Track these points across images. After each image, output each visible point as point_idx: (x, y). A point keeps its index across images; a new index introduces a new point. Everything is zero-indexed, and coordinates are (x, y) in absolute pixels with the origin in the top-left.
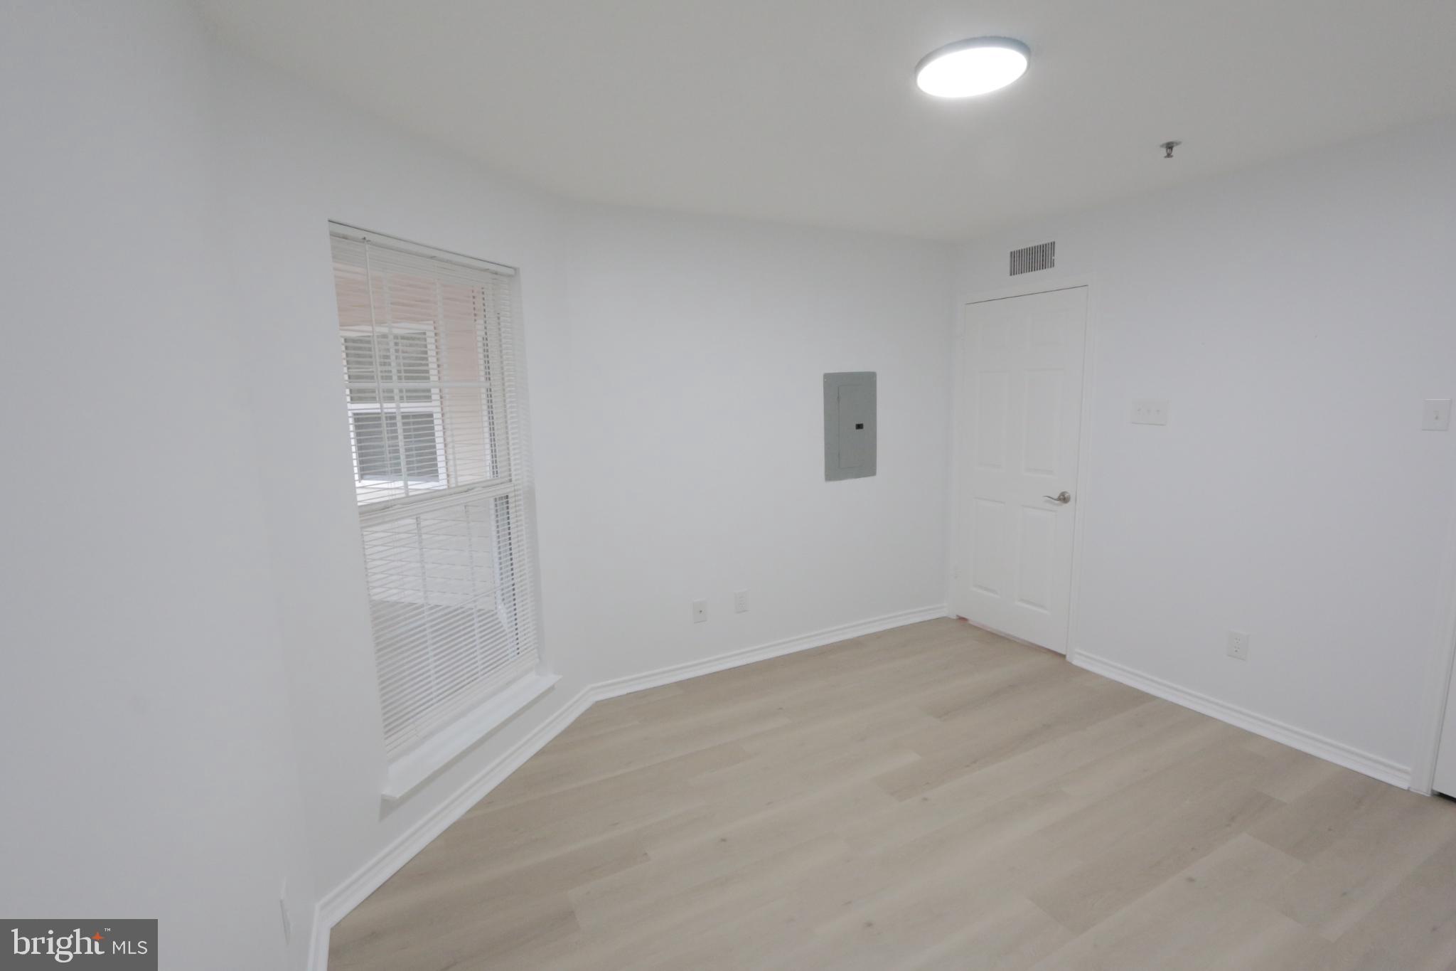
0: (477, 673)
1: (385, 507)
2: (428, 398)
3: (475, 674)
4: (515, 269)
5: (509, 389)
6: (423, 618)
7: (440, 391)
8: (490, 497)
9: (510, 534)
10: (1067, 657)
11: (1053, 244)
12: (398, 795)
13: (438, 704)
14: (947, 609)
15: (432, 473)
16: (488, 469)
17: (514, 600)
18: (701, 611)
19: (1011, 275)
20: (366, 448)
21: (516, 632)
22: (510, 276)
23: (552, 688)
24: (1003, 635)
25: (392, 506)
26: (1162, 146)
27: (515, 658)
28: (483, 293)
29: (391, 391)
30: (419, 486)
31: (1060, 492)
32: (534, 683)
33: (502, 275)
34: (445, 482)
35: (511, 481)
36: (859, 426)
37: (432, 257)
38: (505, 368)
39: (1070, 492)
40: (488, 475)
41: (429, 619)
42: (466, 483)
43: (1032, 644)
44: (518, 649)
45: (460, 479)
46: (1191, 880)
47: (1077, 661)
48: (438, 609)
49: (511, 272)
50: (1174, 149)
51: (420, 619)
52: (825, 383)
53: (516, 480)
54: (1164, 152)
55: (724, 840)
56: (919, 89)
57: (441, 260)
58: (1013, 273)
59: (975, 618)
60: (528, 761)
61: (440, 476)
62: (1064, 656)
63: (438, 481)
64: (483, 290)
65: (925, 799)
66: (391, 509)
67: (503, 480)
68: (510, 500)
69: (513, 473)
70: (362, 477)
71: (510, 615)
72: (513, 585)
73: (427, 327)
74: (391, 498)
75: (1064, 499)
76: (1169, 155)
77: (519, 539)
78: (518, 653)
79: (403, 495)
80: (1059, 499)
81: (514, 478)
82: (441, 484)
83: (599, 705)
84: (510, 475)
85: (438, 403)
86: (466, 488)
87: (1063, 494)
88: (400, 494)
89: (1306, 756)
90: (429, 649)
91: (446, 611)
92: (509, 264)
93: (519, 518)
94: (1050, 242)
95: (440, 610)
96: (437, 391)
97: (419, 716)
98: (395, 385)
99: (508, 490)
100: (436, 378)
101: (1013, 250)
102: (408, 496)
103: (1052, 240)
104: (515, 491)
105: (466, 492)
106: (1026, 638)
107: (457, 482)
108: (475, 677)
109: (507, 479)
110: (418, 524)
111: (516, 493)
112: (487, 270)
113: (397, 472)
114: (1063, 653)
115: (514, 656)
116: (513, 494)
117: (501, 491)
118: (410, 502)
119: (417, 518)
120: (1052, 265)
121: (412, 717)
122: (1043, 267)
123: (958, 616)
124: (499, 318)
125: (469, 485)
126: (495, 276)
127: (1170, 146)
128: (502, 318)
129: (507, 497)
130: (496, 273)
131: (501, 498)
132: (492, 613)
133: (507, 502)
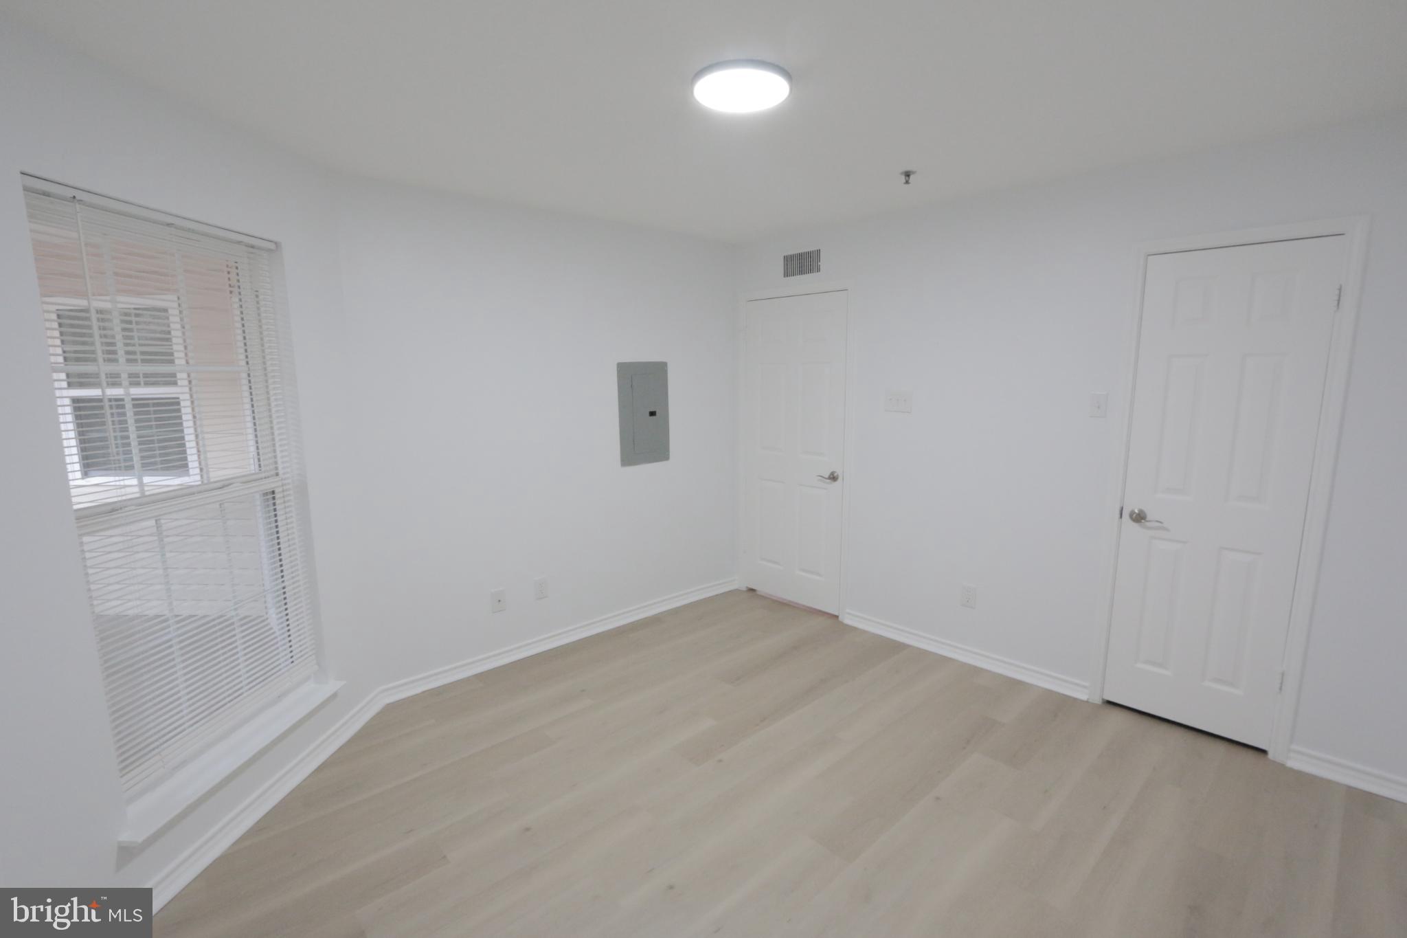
0: (241, 688)
1: (112, 510)
2: (175, 383)
3: (239, 689)
4: (276, 243)
5: (272, 374)
6: (169, 632)
7: (189, 376)
8: (256, 492)
9: (277, 532)
10: (840, 617)
11: (819, 251)
12: (140, 839)
13: (190, 729)
14: (738, 582)
15: (181, 466)
16: (252, 461)
17: (286, 604)
18: (500, 601)
19: (784, 277)
20: (89, 441)
21: (289, 639)
22: (270, 250)
23: (334, 696)
24: (785, 602)
25: (121, 508)
26: (902, 173)
27: (288, 667)
28: (237, 268)
29: (118, 376)
30: (159, 482)
31: (830, 472)
32: (314, 693)
33: (260, 248)
34: (198, 478)
35: (277, 474)
36: (652, 414)
37: (169, 225)
38: (267, 351)
39: (839, 472)
40: (252, 468)
41: (176, 633)
42: (222, 478)
43: (811, 608)
44: (292, 657)
45: (212, 475)
46: (938, 798)
47: (847, 620)
48: (193, 619)
49: (272, 246)
50: (911, 177)
51: (166, 634)
52: (619, 372)
53: (284, 474)
54: (903, 179)
55: (528, 829)
56: (695, 100)
57: (183, 229)
58: (786, 274)
59: (762, 589)
60: (309, 777)
61: (191, 470)
62: (837, 617)
63: (188, 475)
64: (236, 265)
65: (720, 761)
66: (119, 511)
67: (267, 474)
68: (277, 496)
69: (280, 466)
70: (85, 474)
71: (280, 621)
72: (284, 588)
73: (167, 301)
74: (120, 499)
75: (833, 478)
76: (907, 182)
77: (290, 537)
78: (292, 662)
79: (138, 495)
80: (829, 478)
81: (281, 471)
82: (192, 478)
83: (390, 708)
84: (277, 468)
85: (187, 390)
86: (219, 485)
87: (832, 473)
88: (134, 492)
89: (1019, 683)
90: (178, 667)
91: (203, 621)
92: (270, 238)
93: (288, 515)
94: (816, 249)
95: (195, 621)
96: (185, 375)
97: (165, 745)
98: (123, 368)
99: (273, 486)
100: (183, 362)
101: (786, 255)
102: (143, 496)
103: (818, 249)
104: (283, 485)
105: (220, 488)
106: (805, 603)
107: (208, 477)
108: (239, 692)
109: (273, 472)
110: (157, 528)
111: (285, 488)
112: (239, 243)
113: (128, 468)
114: (836, 614)
115: (287, 666)
116: (280, 489)
117: (268, 485)
118: (145, 501)
119: (156, 521)
120: (819, 270)
121: (157, 747)
122: (811, 271)
123: (747, 587)
124: (257, 296)
125: (222, 481)
126: (251, 250)
127: (908, 174)
128: (261, 297)
129: (273, 492)
130: (253, 247)
131: (266, 494)
132: (262, 619)
133: (274, 498)
